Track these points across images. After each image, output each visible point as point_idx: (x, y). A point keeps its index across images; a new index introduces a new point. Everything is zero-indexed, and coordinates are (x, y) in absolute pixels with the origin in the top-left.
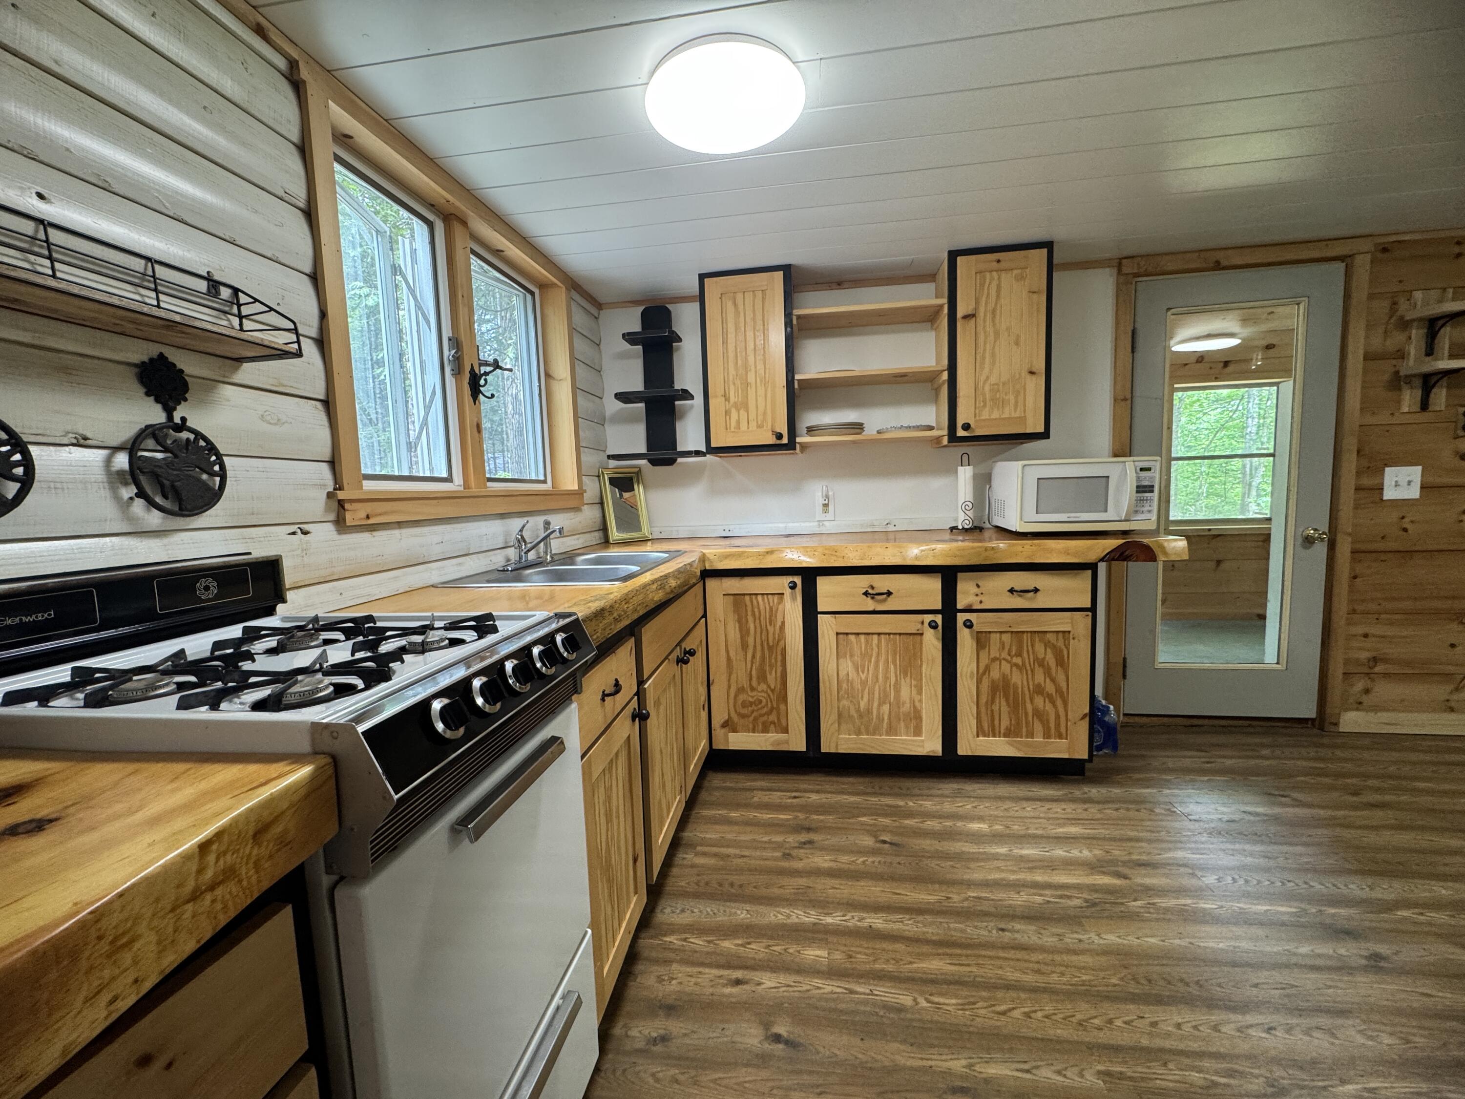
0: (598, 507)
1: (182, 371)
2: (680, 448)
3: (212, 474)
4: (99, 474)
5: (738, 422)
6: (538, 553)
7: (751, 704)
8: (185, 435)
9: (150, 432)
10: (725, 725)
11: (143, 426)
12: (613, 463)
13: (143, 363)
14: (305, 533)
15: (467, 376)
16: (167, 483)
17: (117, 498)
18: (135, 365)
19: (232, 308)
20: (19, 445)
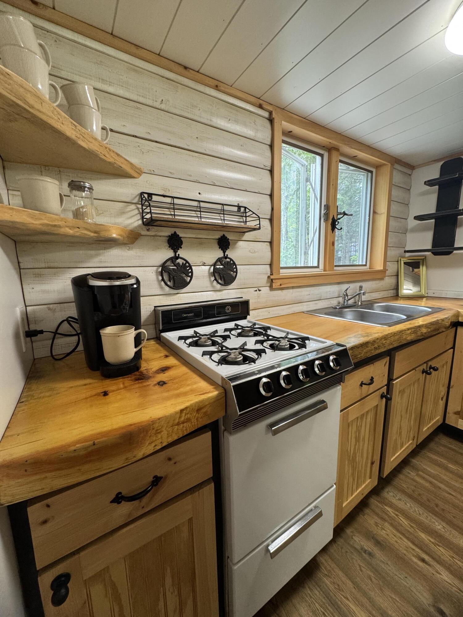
0: (395, 277)
1: (228, 239)
2: (456, 246)
3: (234, 272)
4: (206, 274)
6: (355, 300)
8: (228, 260)
9: (219, 260)
10: (458, 413)
11: (217, 258)
12: (408, 254)
13: (219, 238)
14: (260, 290)
15: (330, 221)
16: (222, 276)
17: (210, 280)
18: (216, 239)
19: (244, 214)
20: (190, 267)
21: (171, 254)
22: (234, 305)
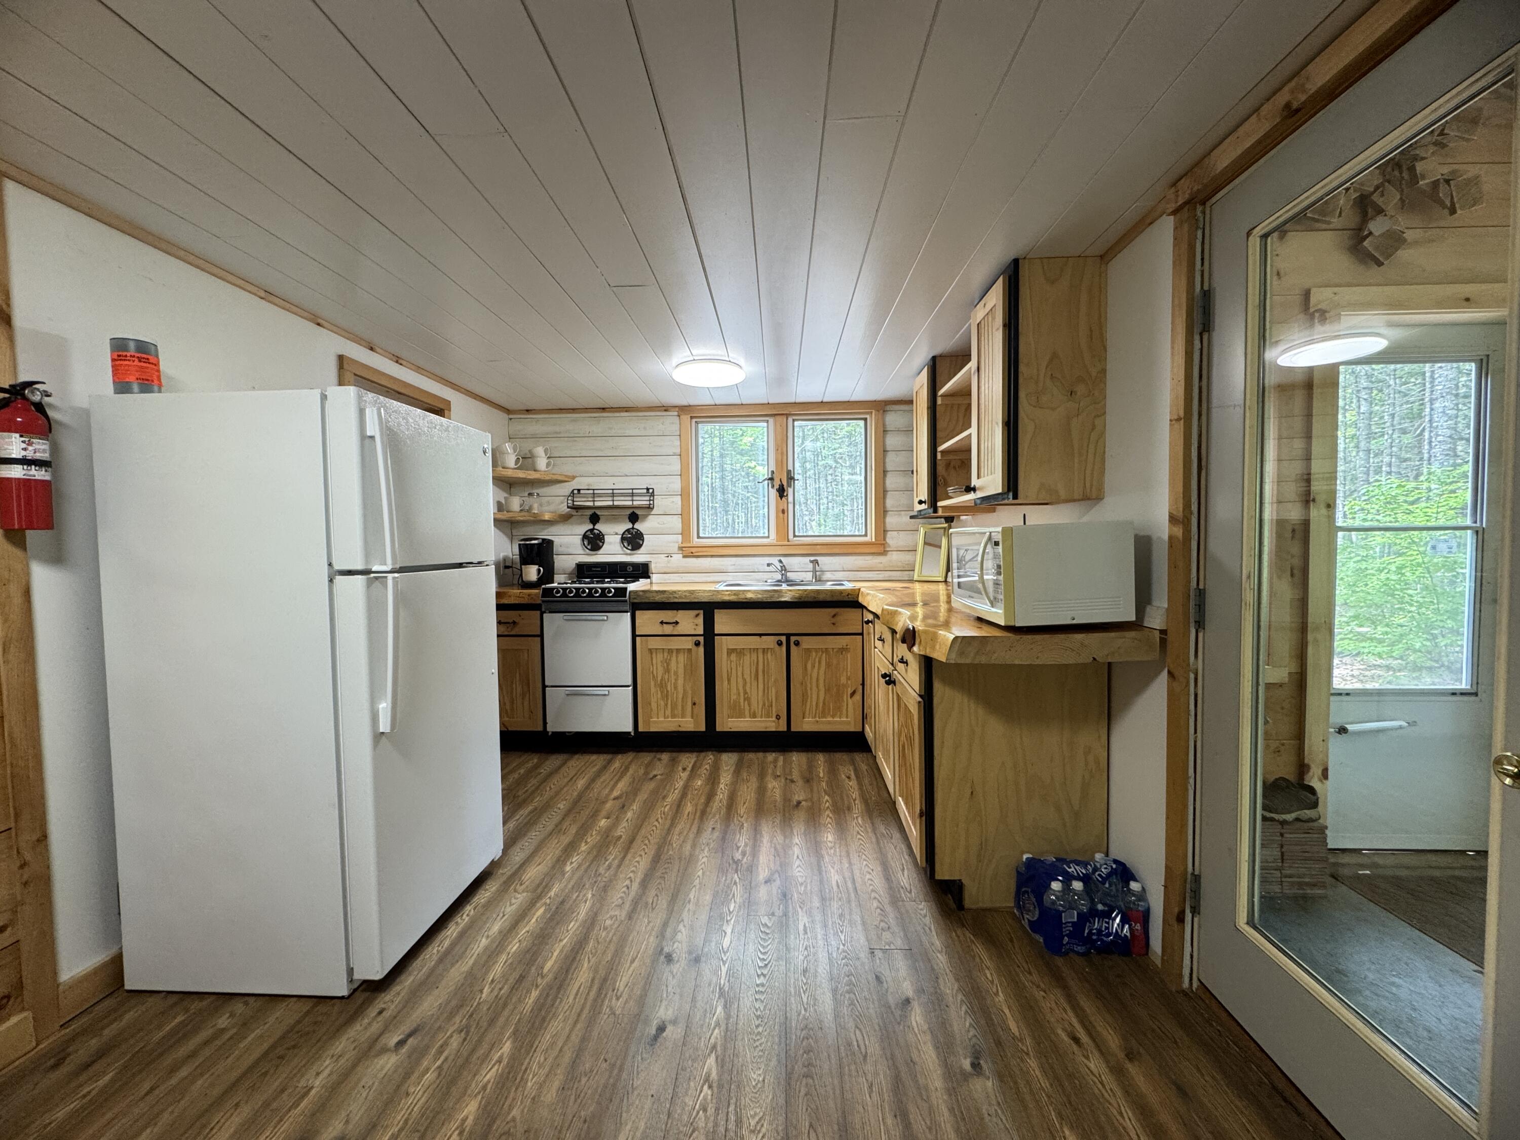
1: (637, 515)
3: (642, 540)
4: (616, 541)
8: (636, 530)
11: (628, 529)
13: (629, 515)
14: (671, 557)
15: (776, 487)
16: (630, 543)
17: (621, 546)
18: (626, 516)
19: (651, 494)
20: (603, 536)
21: (591, 527)
22: (636, 566)
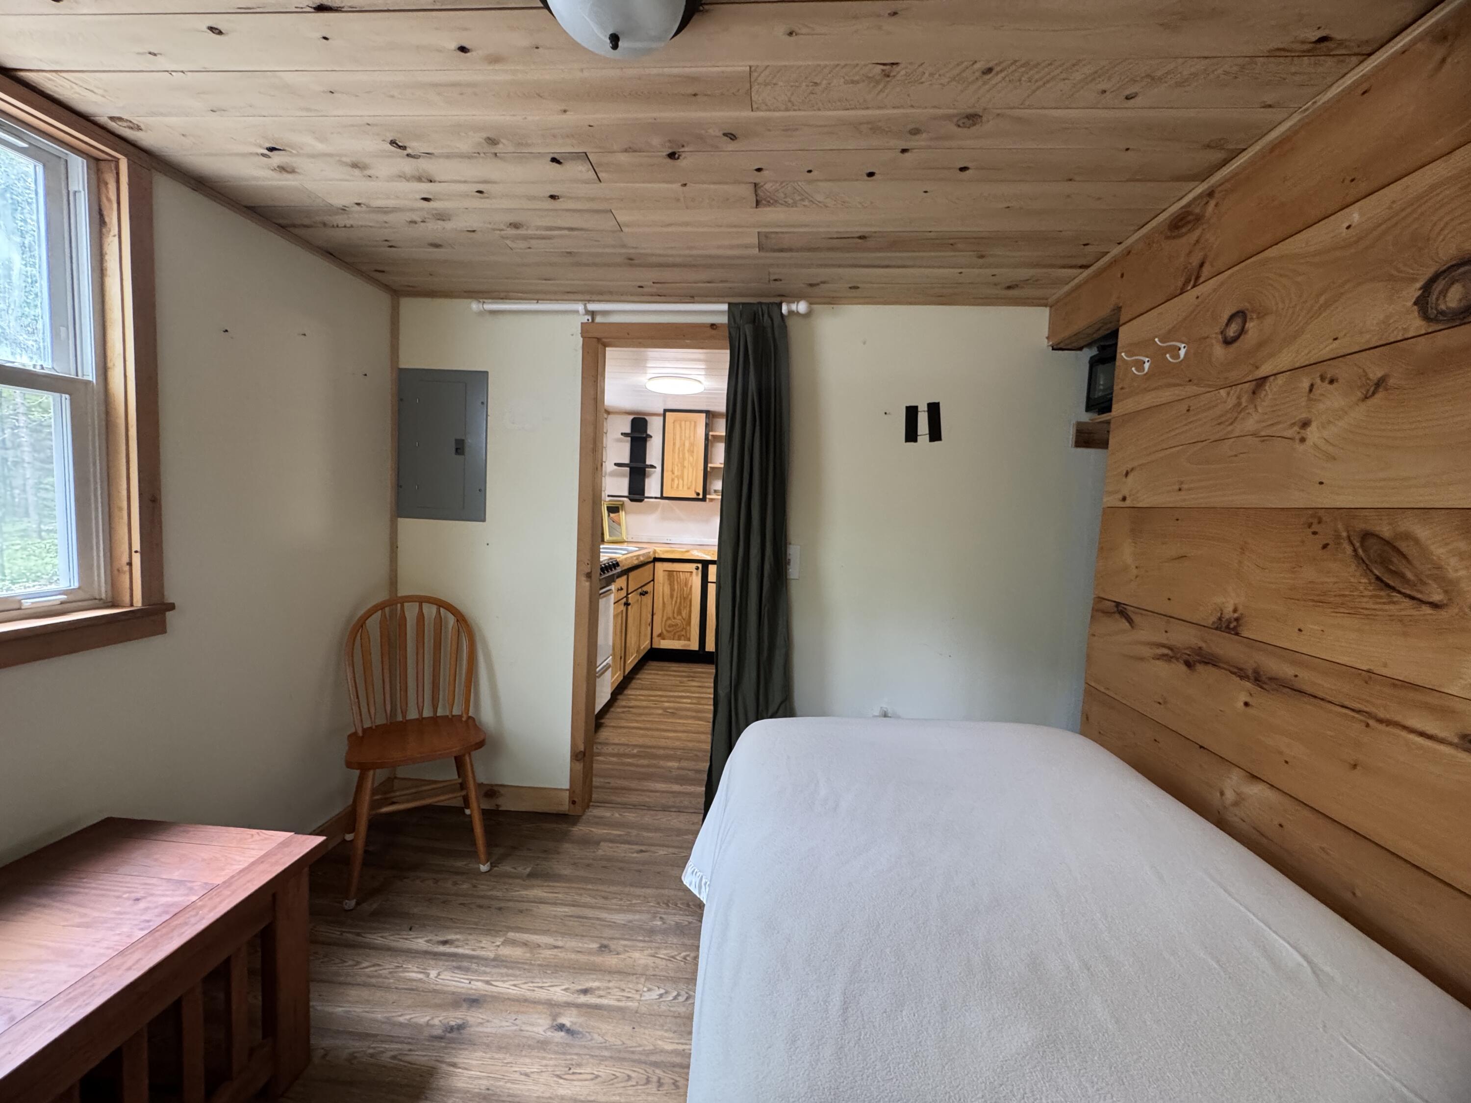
2: (646, 495)
5: (678, 485)
7: (673, 626)
10: (660, 635)
12: (609, 499)
